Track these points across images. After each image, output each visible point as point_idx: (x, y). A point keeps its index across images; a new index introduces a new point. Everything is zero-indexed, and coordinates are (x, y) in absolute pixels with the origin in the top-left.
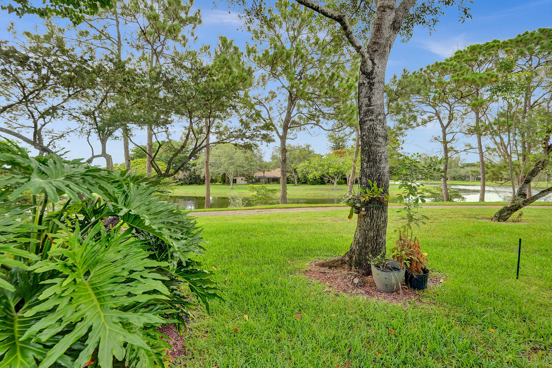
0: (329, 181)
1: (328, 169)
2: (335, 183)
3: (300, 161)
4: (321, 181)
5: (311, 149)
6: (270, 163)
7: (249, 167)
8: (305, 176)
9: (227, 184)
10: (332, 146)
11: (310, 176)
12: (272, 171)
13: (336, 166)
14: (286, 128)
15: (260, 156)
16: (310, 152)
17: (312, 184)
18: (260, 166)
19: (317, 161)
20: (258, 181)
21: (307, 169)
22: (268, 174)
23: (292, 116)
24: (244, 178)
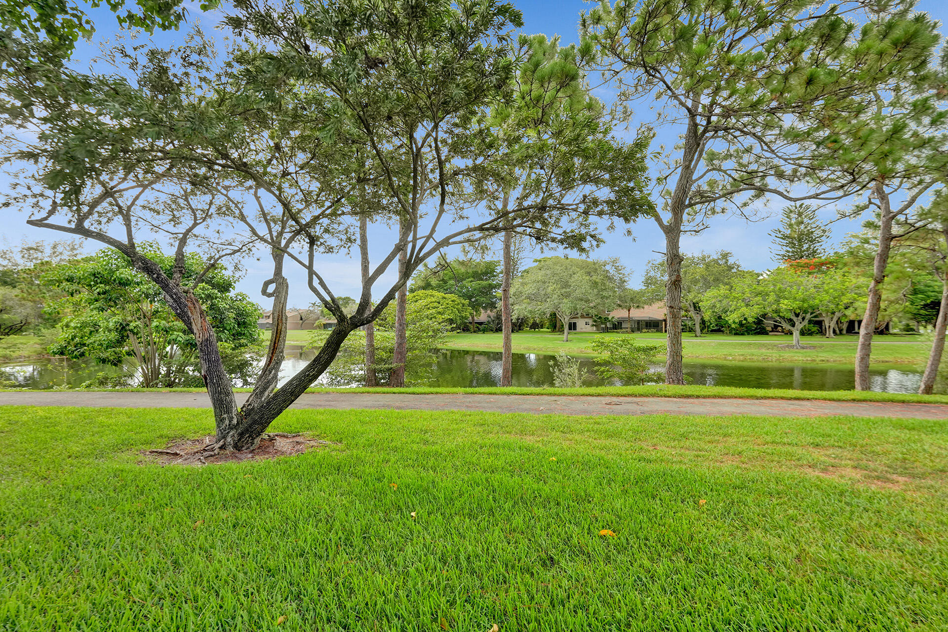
0: (776, 327)
1: (777, 301)
2: (796, 333)
3: (707, 286)
4: (758, 327)
5: (731, 261)
6: (642, 293)
7: (599, 301)
8: (720, 317)
9: (559, 331)
10: (783, 253)
11: (732, 318)
12: (646, 307)
13: (800, 295)
14: (679, 206)
15: (621, 279)
16: (730, 268)
17: (736, 334)
18: (620, 298)
19: (749, 286)
20: (617, 326)
21: (725, 302)
22: (637, 314)
23: (694, 177)
24: (590, 321)
